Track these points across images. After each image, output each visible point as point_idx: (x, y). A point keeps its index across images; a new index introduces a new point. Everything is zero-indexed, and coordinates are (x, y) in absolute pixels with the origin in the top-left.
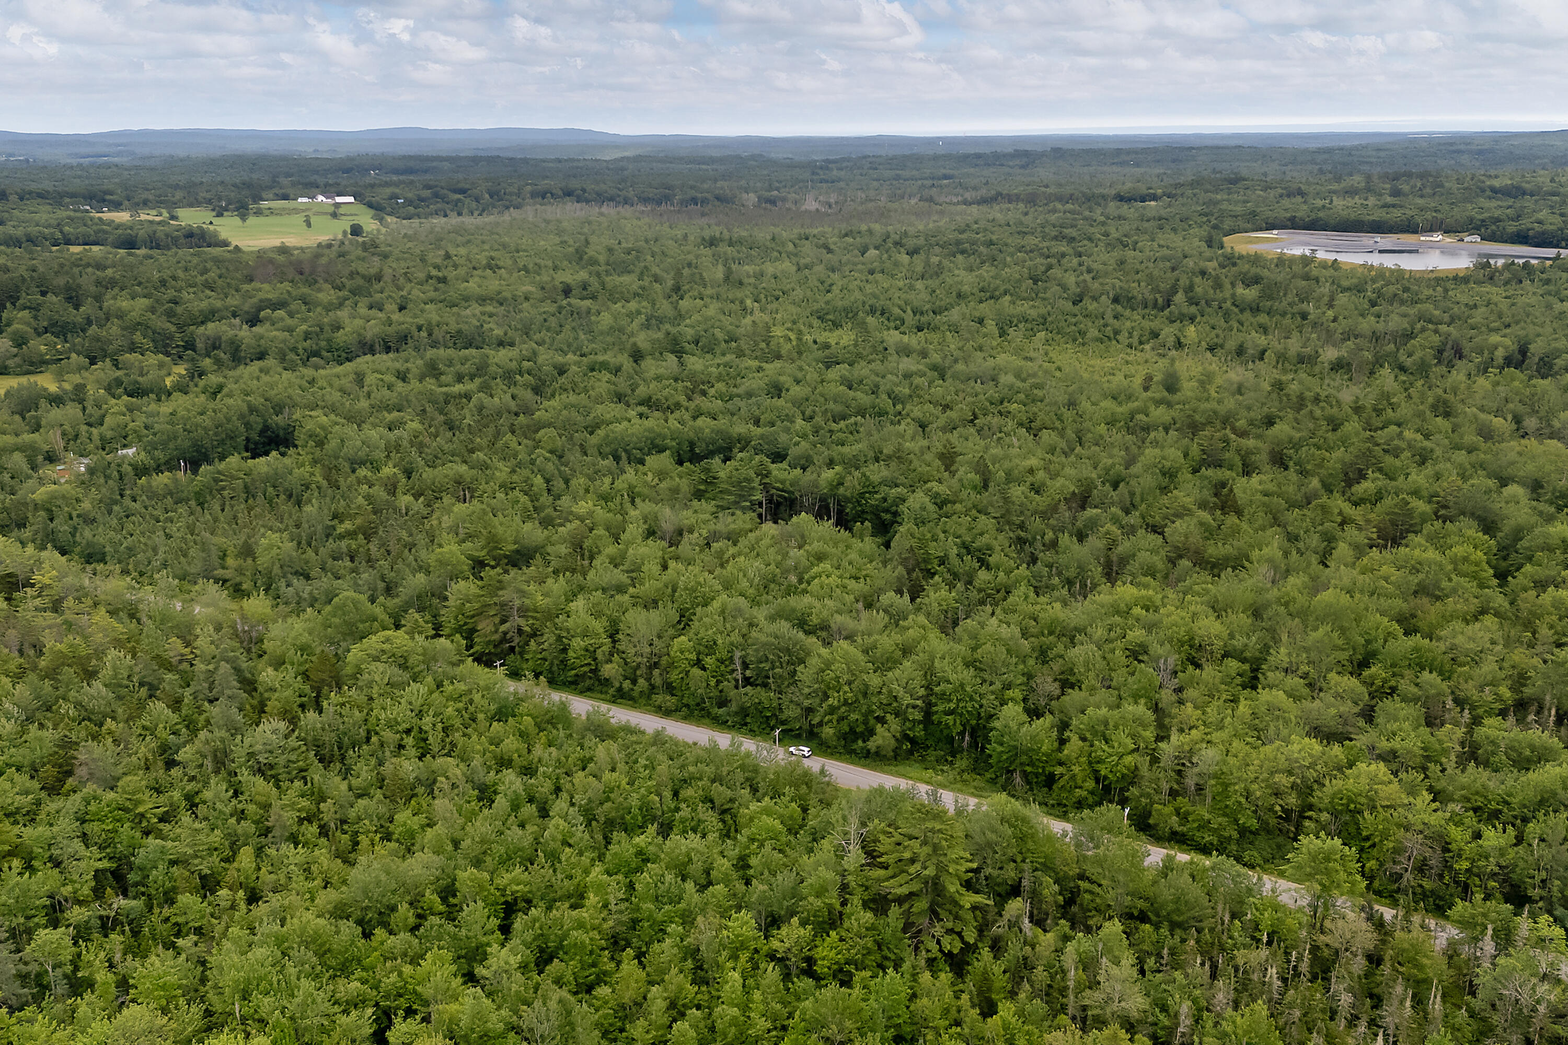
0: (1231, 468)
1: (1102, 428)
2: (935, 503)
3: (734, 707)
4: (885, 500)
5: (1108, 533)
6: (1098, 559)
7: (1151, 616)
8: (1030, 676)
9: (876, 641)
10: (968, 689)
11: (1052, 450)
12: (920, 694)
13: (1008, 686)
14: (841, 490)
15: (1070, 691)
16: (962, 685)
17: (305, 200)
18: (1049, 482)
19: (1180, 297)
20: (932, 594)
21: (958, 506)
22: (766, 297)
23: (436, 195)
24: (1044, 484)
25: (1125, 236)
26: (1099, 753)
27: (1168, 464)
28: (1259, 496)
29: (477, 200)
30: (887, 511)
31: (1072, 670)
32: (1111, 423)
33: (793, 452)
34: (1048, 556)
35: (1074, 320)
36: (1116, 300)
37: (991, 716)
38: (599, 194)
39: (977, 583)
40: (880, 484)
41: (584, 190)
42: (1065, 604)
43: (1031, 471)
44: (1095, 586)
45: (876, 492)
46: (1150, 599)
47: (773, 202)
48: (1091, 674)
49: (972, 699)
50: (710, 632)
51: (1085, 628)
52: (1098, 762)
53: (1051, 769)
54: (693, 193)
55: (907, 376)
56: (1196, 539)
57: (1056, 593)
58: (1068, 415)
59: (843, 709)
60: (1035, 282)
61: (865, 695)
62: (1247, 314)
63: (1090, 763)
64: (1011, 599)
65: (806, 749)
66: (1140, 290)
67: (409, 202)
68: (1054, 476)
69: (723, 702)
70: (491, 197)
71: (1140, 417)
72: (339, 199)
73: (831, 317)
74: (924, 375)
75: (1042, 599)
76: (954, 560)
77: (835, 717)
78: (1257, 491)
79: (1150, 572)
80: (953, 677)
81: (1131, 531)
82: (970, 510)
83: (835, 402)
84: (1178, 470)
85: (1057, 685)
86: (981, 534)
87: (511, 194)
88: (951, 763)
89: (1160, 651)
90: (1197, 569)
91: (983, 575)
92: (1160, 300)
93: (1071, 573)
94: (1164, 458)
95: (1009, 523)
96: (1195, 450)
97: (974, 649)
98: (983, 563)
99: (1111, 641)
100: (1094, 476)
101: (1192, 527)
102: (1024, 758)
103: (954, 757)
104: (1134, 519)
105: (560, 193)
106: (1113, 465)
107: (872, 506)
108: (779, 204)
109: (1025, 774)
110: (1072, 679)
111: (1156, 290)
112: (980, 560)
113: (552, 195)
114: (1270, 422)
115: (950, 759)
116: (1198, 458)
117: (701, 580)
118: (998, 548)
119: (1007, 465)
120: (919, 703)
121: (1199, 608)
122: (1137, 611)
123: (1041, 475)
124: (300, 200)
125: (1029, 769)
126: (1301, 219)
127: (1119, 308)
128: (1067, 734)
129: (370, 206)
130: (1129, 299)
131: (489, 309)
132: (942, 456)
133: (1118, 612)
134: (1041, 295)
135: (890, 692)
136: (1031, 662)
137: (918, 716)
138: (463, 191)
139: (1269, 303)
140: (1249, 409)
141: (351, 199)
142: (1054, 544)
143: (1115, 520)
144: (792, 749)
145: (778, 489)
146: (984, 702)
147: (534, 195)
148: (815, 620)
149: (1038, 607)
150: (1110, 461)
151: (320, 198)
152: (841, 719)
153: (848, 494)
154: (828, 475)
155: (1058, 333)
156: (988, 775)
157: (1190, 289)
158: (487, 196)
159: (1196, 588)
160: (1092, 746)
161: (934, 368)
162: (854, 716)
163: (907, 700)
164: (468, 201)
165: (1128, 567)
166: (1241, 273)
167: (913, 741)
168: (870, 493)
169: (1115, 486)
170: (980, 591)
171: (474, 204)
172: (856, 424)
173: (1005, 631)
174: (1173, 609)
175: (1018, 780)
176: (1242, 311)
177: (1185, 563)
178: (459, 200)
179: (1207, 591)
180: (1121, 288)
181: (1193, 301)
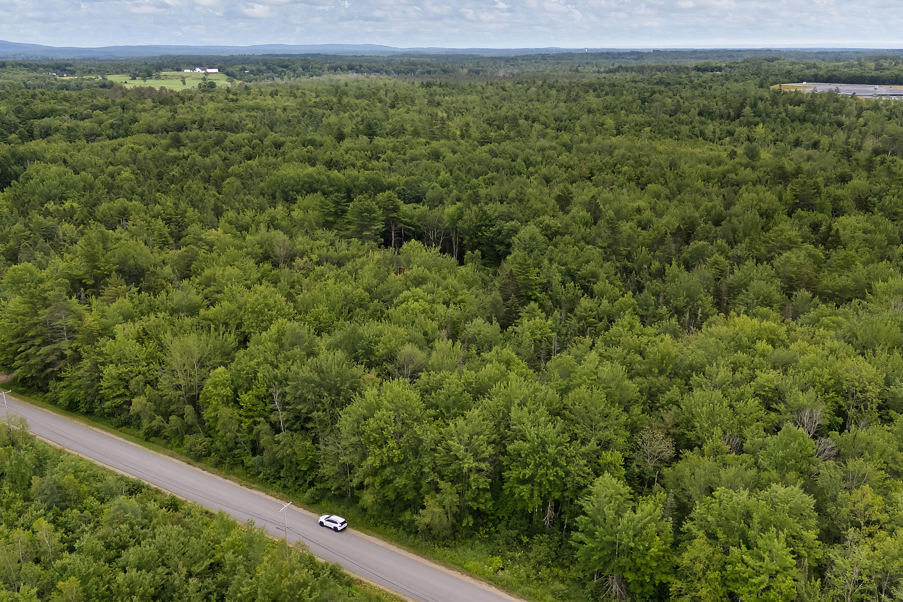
0: (822, 211)
1: (700, 184)
2: (546, 235)
3: (266, 457)
4: (500, 232)
5: (716, 263)
6: (707, 288)
7: (781, 352)
8: (633, 429)
9: (443, 378)
10: (551, 450)
11: (657, 196)
12: (486, 455)
13: (605, 445)
14: (460, 223)
15: (688, 453)
16: (543, 444)
17: (188, 71)
18: (654, 220)
19: (747, 110)
20: (525, 321)
21: (567, 238)
22: (455, 112)
23: (269, 68)
24: (650, 222)
25: (704, 82)
26: (740, 567)
27: (765, 206)
28: (860, 233)
29: (294, 71)
30: (501, 243)
31: (688, 421)
32: (707, 179)
33: (430, 194)
34: (656, 284)
35: (670, 125)
36: (700, 114)
37: (580, 488)
38: (370, 69)
39: (578, 311)
40: (497, 218)
41: (361, 66)
42: (676, 336)
43: (639, 210)
44: (706, 316)
45: (492, 226)
46: (773, 332)
47: (477, 73)
48: (718, 431)
49: (555, 463)
50: (252, 363)
51: (703, 366)
52: (736, 581)
53: (665, 579)
54: (429, 68)
55: (542, 150)
56: (809, 269)
57: (665, 323)
58: (670, 175)
59: (388, 471)
60: (643, 103)
61: (416, 453)
62: (797, 123)
63: (724, 581)
64: (614, 329)
65: (341, 520)
66: (718, 107)
67: (252, 72)
68: (660, 215)
69: (256, 450)
70: (303, 70)
71: (732, 176)
72: (209, 71)
73: (497, 123)
74: (555, 149)
75: (650, 330)
76: (557, 287)
77: (378, 480)
78: (856, 228)
79: (767, 302)
80: (531, 432)
81: (739, 261)
82: (579, 241)
83: (479, 164)
84: (774, 211)
85: (669, 442)
86: (587, 262)
87: (316, 68)
88: (526, 547)
89: (802, 398)
90: (816, 300)
91: (585, 302)
92: (732, 114)
93: (681, 302)
94: (760, 200)
95: (615, 253)
96: (788, 195)
97: (564, 391)
98: (588, 291)
99: (736, 384)
100: (697, 215)
101: (802, 258)
102: (624, 560)
103: (530, 537)
104: (740, 250)
105: (346, 68)
106: (714, 207)
107: (488, 238)
108: (481, 73)
109: (623, 580)
110: (691, 435)
111: (729, 107)
112: (583, 287)
113: (341, 69)
114: (844, 179)
115: (525, 539)
116: (791, 202)
117: (271, 301)
118: (603, 275)
119: (616, 204)
120: (483, 465)
121: (836, 344)
122: (762, 345)
123: (647, 214)
124: (185, 71)
125: (630, 577)
126: (821, 76)
127: (703, 118)
128: (687, 526)
129: (228, 74)
130: (710, 114)
131: (254, 113)
132: (559, 199)
133: (739, 347)
134: (646, 111)
135: (448, 449)
136: (637, 410)
137: (484, 482)
138: (286, 67)
139: (813, 115)
140: (824, 169)
141: (216, 70)
142: (661, 274)
143: (722, 252)
144: (322, 519)
145: (406, 223)
146: (571, 468)
147: (329, 69)
148: (381, 350)
149: (645, 339)
150: (710, 204)
151: (198, 70)
152: (385, 483)
153: (465, 226)
154: (450, 210)
155: (659, 133)
156: (574, 573)
157: (754, 106)
158: (301, 69)
159: (825, 320)
160: (726, 552)
161: (565, 145)
162: (400, 482)
163: (469, 463)
164: (289, 71)
165: (741, 297)
166: (789, 99)
167: (477, 514)
168: (486, 226)
169: (717, 223)
170: (580, 319)
171: (292, 74)
172: (492, 178)
173: (606, 370)
174: (806, 344)
175: (616, 587)
176: (792, 121)
177: (804, 294)
178: (283, 71)
179: (839, 325)
180: (704, 105)
181: (757, 114)
